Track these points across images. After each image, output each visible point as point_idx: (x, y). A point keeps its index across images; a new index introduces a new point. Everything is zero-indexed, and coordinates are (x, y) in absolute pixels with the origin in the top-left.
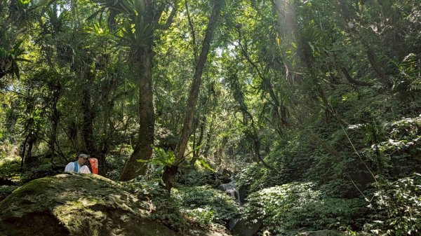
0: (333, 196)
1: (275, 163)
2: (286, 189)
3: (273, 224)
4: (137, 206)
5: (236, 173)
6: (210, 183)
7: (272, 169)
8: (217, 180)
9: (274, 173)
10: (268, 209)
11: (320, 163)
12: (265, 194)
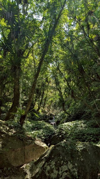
0: (91, 126)
1: (71, 112)
2: (73, 123)
3: (67, 138)
4: (8, 131)
5: (55, 115)
6: (44, 120)
7: (69, 114)
8: (48, 118)
9: (70, 116)
10: (66, 131)
11: (87, 113)
12: (65, 125)
